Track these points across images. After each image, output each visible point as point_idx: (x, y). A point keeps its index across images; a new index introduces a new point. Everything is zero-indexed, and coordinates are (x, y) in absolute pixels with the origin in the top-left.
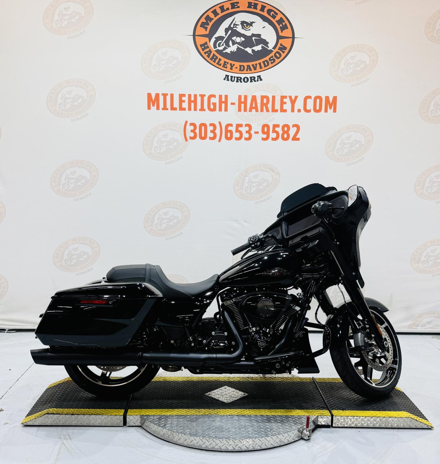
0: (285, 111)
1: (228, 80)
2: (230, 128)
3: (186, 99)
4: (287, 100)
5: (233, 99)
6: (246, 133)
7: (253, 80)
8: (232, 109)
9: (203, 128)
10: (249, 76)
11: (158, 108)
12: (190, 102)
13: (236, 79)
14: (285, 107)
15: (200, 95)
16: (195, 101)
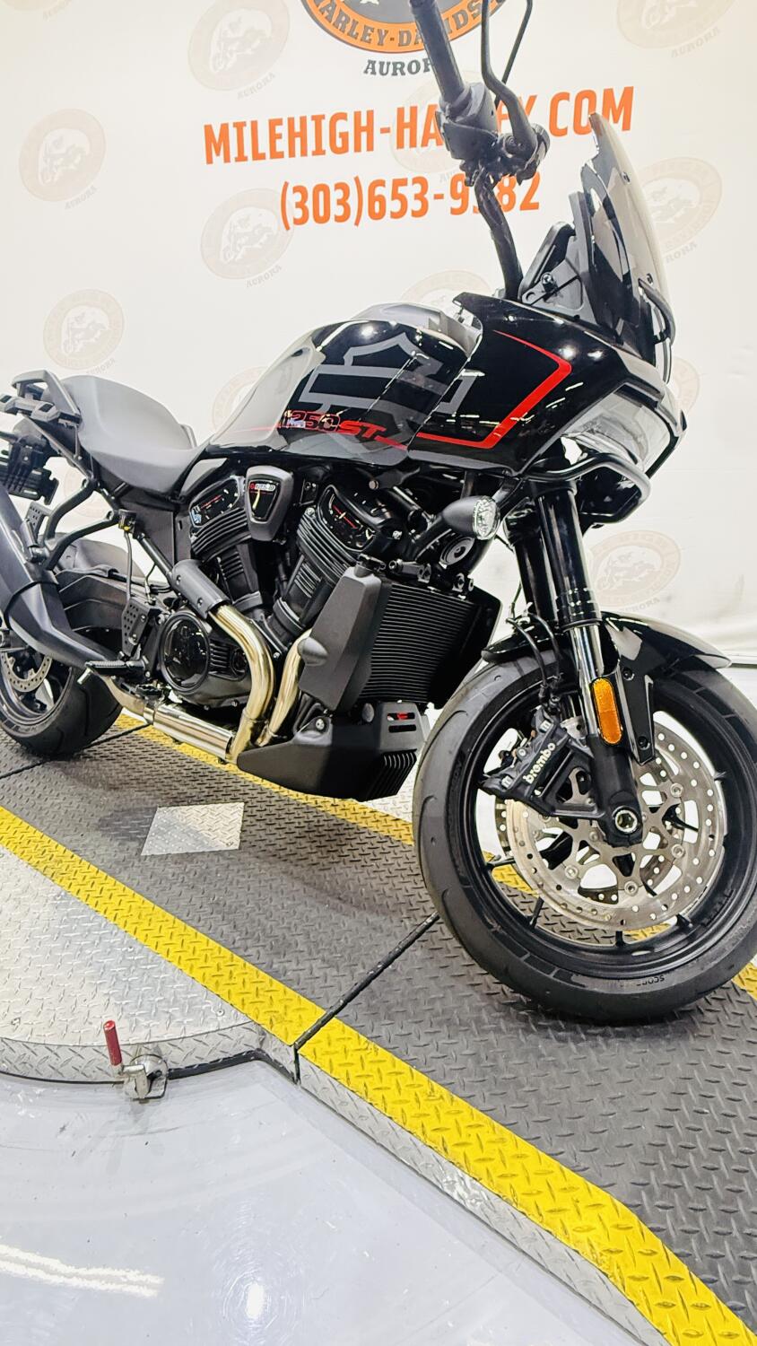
1: (373, 73)
2: (379, 191)
3: (283, 130)
5: (385, 118)
6: (415, 199)
7: (430, 67)
8: (384, 142)
9: (321, 194)
10: (420, 56)
11: (227, 159)
12: (292, 135)
13: (391, 67)
15: (314, 118)
16: (303, 134)
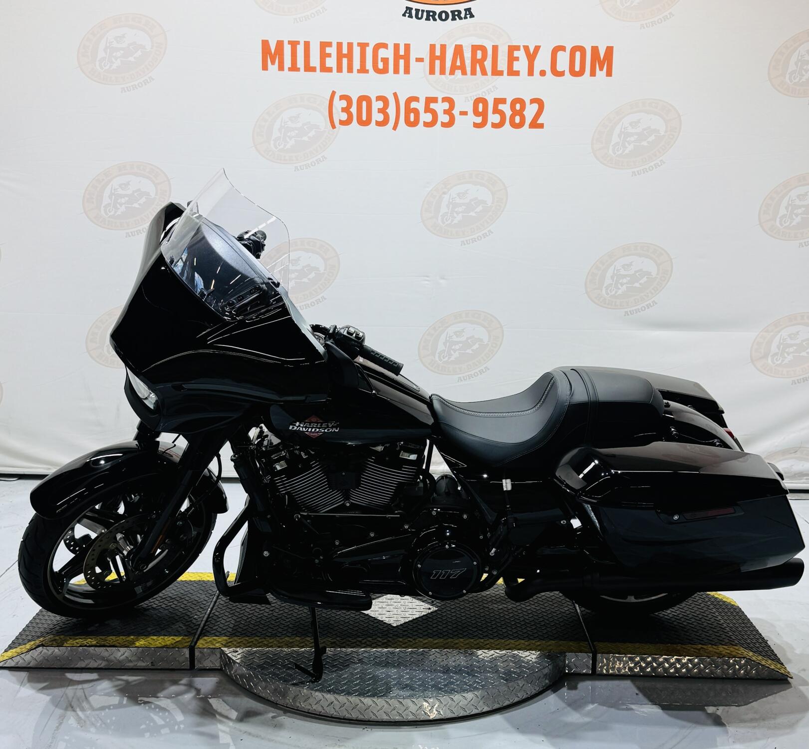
0: (517, 73)
2: (414, 105)
3: (332, 50)
4: (521, 54)
5: (420, 50)
6: (444, 113)
8: (419, 69)
9: (364, 104)
11: (281, 68)
12: (340, 56)
14: (516, 66)
15: (359, 44)
16: (350, 56)
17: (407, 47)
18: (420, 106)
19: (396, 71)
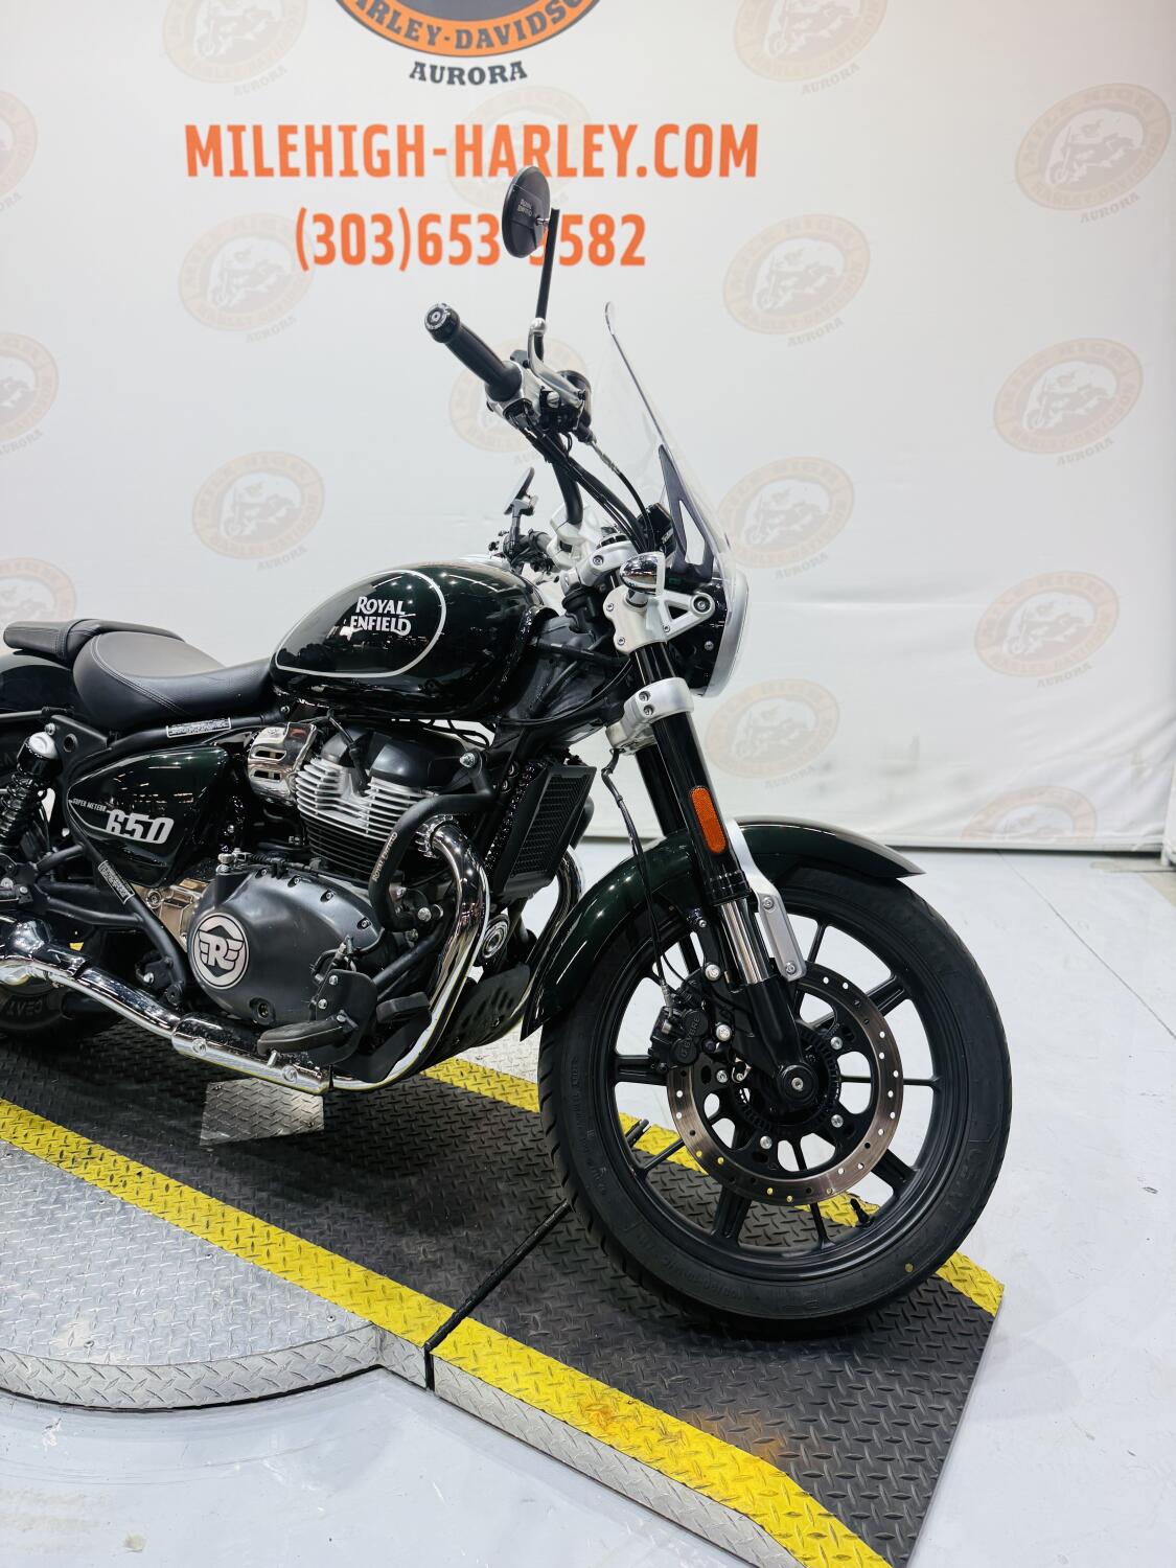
0: (599, 172)
1: (423, 78)
2: (432, 228)
3: (298, 140)
4: (604, 139)
5: (439, 136)
6: (481, 241)
7: (498, 78)
8: (439, 168)
9: (353, 228)
10: (485, 63)
11: (218, 172)
12: (311, 148)
13: (446, 74)
14: (598, 160)
15: (342, 128)
16: (326, 148)
17: (419, 130)
18: (442, 229)
19: (403, 172)
